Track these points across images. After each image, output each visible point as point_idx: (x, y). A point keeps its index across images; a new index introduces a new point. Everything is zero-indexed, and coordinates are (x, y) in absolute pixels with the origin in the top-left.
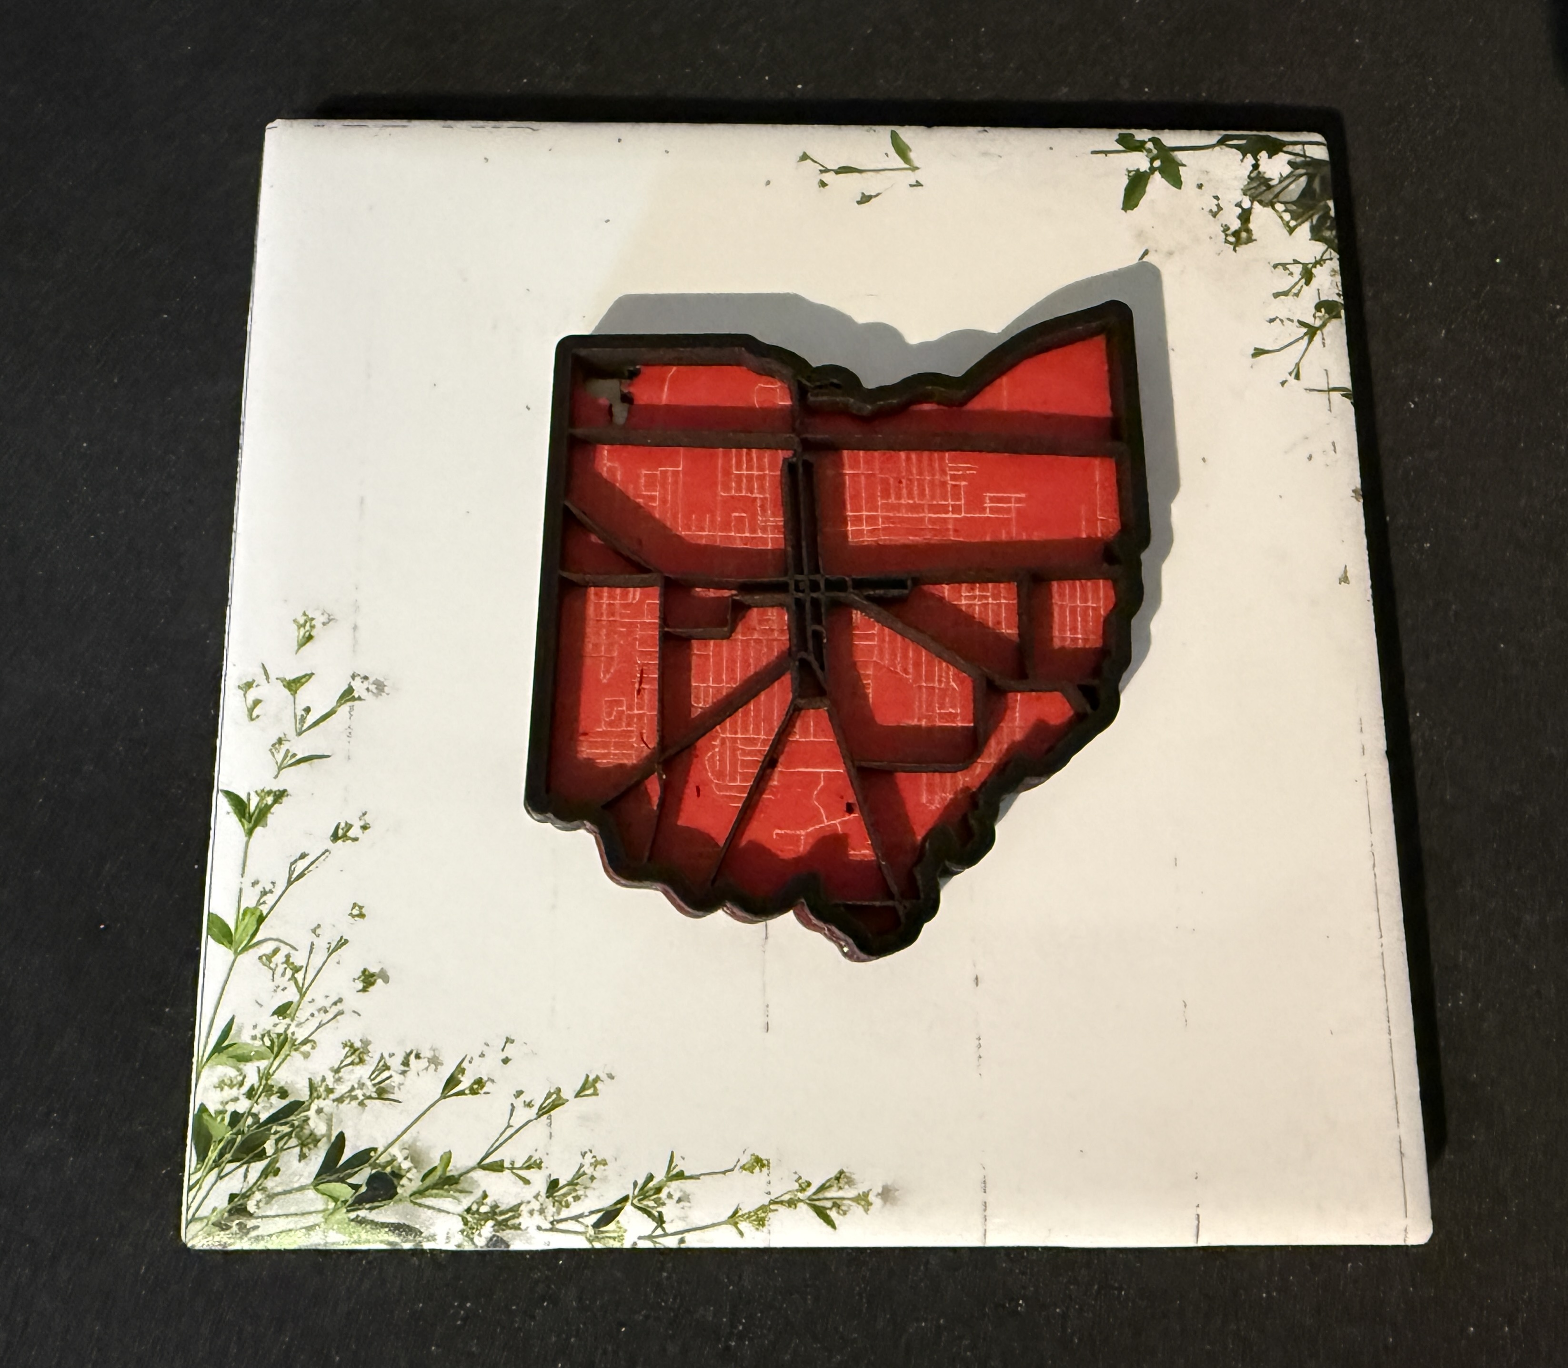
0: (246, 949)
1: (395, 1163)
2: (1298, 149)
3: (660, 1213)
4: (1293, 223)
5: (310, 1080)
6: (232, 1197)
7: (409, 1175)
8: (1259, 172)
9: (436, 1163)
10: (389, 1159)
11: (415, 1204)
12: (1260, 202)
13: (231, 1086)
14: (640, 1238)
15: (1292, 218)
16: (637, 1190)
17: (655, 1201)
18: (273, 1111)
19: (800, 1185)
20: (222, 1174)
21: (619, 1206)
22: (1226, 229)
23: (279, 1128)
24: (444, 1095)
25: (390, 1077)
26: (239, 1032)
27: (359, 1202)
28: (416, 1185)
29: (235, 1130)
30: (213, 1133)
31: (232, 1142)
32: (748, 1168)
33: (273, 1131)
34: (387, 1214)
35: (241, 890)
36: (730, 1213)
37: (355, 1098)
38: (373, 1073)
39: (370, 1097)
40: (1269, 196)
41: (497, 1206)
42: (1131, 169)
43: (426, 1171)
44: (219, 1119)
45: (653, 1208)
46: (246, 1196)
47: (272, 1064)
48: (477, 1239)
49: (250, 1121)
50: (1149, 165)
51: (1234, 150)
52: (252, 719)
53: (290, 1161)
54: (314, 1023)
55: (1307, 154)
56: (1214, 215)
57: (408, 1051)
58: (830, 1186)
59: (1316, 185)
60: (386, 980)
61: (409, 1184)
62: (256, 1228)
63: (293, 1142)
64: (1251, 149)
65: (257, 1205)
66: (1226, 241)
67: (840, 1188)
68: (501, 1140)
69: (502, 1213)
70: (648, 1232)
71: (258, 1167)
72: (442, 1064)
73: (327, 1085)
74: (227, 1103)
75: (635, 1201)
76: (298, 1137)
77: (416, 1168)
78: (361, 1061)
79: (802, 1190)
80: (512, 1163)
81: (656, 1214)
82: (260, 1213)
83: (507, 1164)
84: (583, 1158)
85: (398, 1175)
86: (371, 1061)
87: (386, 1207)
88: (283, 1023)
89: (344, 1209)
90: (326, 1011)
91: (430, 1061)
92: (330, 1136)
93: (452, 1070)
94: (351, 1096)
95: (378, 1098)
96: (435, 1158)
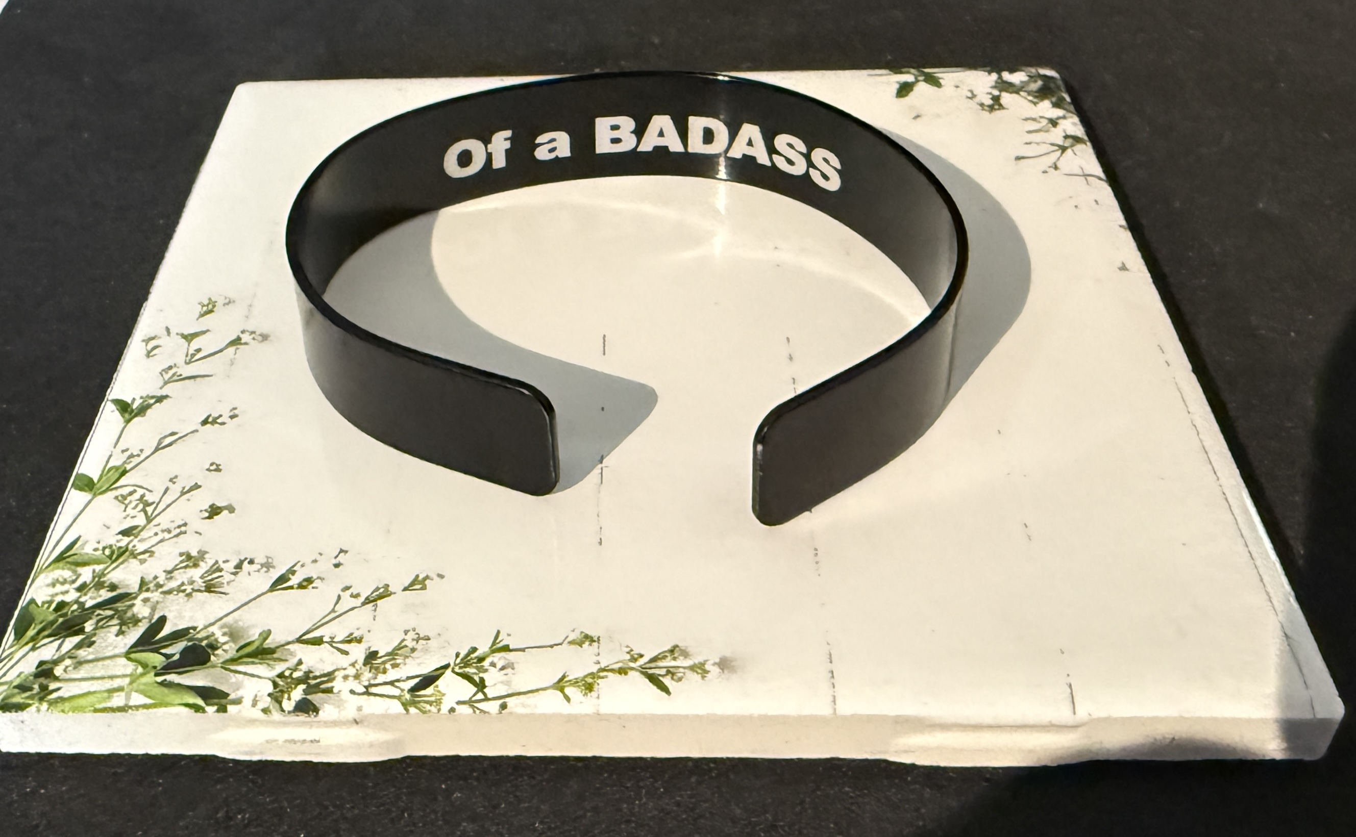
0: (105, 492)
1: (212, 638)
3: (482, 680)
5: (142, 577)
6: (41, 663)
7: (225, 647)
9: (255, 637)
10: (208, 635)
11: (228, 669)
12: (1007, 92)
13: (64, 583)
16: (459, 659)
17: (477, 668)
19: (632, 657)
20: (38, 645)
21: (438, 672)
23: (102, 612)
24: (272, 589)
25: (222, 576)
27: (169, 668)
30: (37, 616)
31: (52, 622)
32: (579, 642)
33: (96, 614)
34: (194, 678)
35: (111, 455)
36: (556, 678)
37: (183, 591)
38: (205, 573)
39: (199, 591)
41: (311, 672)
43: (242, 643)
45: (475, 673)
46: (56, 662)
47: (108, 567)
48: (285, 702)
49: (75, 607)
52: (149, 356)
53: (107, 635)
54: (156, 540)
57: (243, 558)
58: (664, 658)
60: (232, 510)
61: (223, 654)
63: (115, 621)
65: (65, 669)
67: (674, 658)
68: (324, 621)
72: (273, 567)
73: (158, 581)
74: (56, 595)
76: (120, 618)
77: (232, 641)
78: (196, 565)
79: (634, 659)
80: (332, 638)
82: (64, 676)
83: (327, 638)
84: (406, 634)
85: (213, 647)
86: (204, 567)
87: (196, 672)
88: (126, 540)
89: (153, 674)
90: (169, 531)
91: (262, 565)
92: (152, 618)
93: (283, 571)
94: (179, 590)
95: (206, 591)
96: (254, 635)
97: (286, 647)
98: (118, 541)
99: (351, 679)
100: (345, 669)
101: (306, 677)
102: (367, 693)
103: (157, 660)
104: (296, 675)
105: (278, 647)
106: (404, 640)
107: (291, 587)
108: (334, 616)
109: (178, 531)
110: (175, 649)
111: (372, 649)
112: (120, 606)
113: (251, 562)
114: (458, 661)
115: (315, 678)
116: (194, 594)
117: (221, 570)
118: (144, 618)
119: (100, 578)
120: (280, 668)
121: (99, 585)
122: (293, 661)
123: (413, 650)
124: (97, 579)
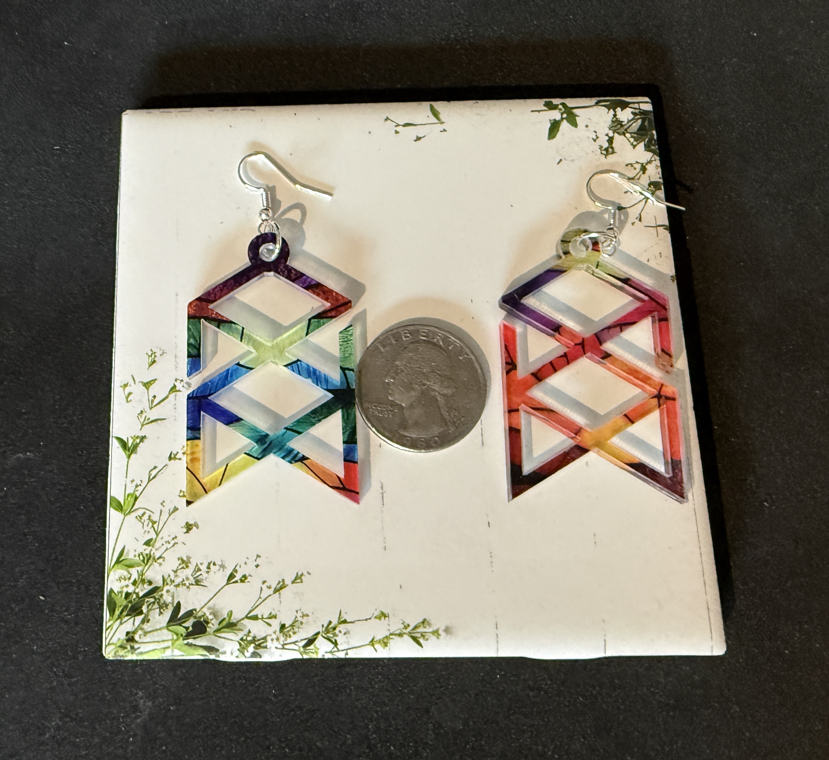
0: (129, 513)
2: (636, 106)
3: (336, 641)
4: (635, 143)
5: (163, 576)
6: (128, 633)
7: (212, 622)
8: (617, 119)
10: (202, 614)
11: (216, 636)
12: (618, 133)
13: (125, 579)
14: (326, 652)
15: (635, 141)
16: (324, 628)
17: (333, 634)
18: (145, 591)
19: (405, 626)
20: (123, 621)
21: (315, 637)
22: (601, 147)
23: (149, 599)
24: (227, 584)
25: (201, 574)
26: (128, 553)
27: (189, 635)
28: (216, 627)
29: (128, 600)
30: (117, 602)
31: (126, 607)
33: (146, 601)
34: (202, 641)
35: (126, 485)
36: (370, 640)
37: (185, 585)
38: (194, 572)
39: (192, 584)
40: (622, 130)
41: (255, 637)
42: (551, 119)
43: (220, 620)
44: (120, 594)
45: (332, 637)
46: (134, 632)
47: (144, 568)
48: (246, 653)
49: (134, 596)
50: (560, 117)
51: (604, 108)
52: (128, 402)
53: (154, 615)
54: (164, 548)
55: (641, 108)
56: (595, 140)
57: (210, 561)
59: (646, 124)
60: (197, 527)
61: (212, 627)
62: (139, 648)
63: (156, 606)
64: (612, 106)
65: (140, 637)
66: (601, 153)
67: (424, 627)
69: (259, 640)
70: (329, 650)
71: (139, 619)
73: (171, 579)
74: (123, 587)
75: (323, 635)
76: (158, 603)
78: (187, 567)
79: (406, 628)
81: (334, 641)
82: (140, 641)
84: (297, 613)
85: (207, 622)
86: (192, 567)
87: (202, 637)
88: (149, 548)
89: (181, 638)
90: (169, 543)
91: (220, 566)
92: (174, 603)
93: (232, 570)
94: (183, 584)
95: (196, 585)
97: (242, 622)
98: (145, 550)
99: (275, 640)
100: (271, 635)
101: (254, 640)
102: (283, 648)
103: (182, 630)
104: (249, 638)
105: (238, 622)
106: (296, 617)
107: (236, 582)
108: (260, 601)
109: (173, 542)
110: (189, 623)
111: (282, 623)
112: (156, 595)
113: (214, 564)
116: (191, 587)
117: (200, 570)
118: (170, 603)
119: (142, 576)
120: (241, 634)
121: (143, 581)
122: (246, 630)
123: (302, 623)
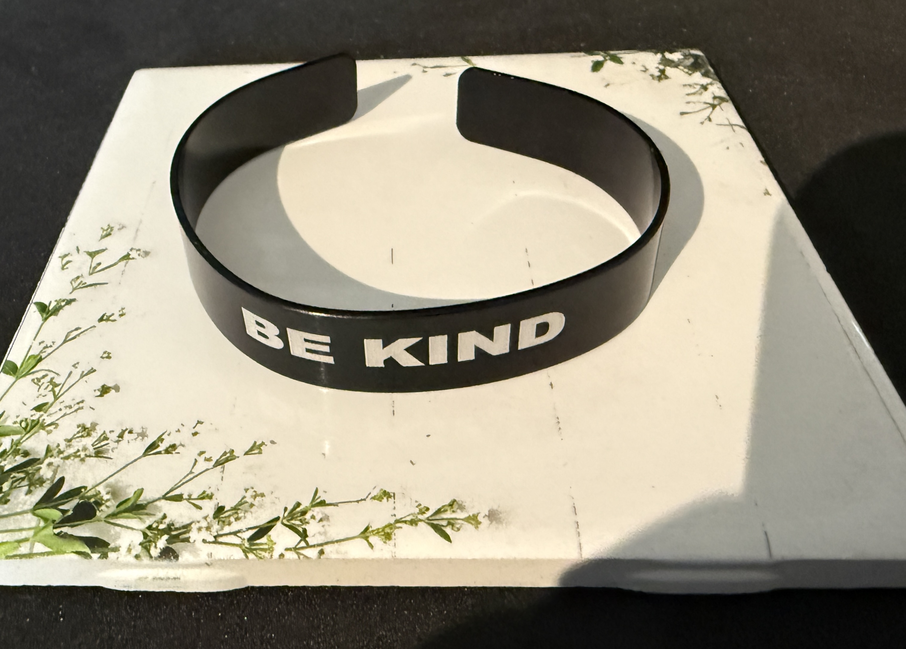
0: (25, 375)
1: (98, 497)
3: (305, 530)
5: (48, 446)
7: (108, 504)
9: (131, 495)
10: (95, 492)
11: (109, 523)
12: (670, 67)
16: (287, 512)
17: (301, 520)
18: (15, 464)
19: (420, 510)
21: (271, 524)
23: (17, 475)
24: (145, 454)
25: (108, 444)
26: (5, 419)
27: (65, 520)
28: (112, 510)
32: (379, 498)
33: (12, 476)
35: (31, 346)
36: (362, 529)
37: (79, 456)
38: (96, 441)
39: (90, 456)
41: (173, 525)
43: (121, 500)
45: (298, 525)
47: (23, 437)
48: (153, 550)
52: (63, 269)
53: (18, 495)
54: (61, 414)
57: (124, 429)
58: (446, 511)
60: (118, 390)
61: (106, 510)
63: (26, 482)
67: (453, 512)
68: (184, 481)
70: (292, 545)
72: (147, 436)
73: (60, 449)
75: (285, 522)
76: (30, 480)
77: (114, 499)
78: (89, 435)
79: (422, 513)
80: (190, 496)
81: (301, 530)
83: (186, 496)
84: (246, 492)
85: (99, 503)
86: (95, 435)
87: (83, 526)
88: (38, 414)
89: (51, 527)
90: (70, 407)
91: (139, 435)
92: (53, 481)
93: (155, 439)
94: (76, 455)
95: (95, 457)
96: (130, 493)
97: (155, 503)
98: (32, 416)
99: (204, 530)
100: (199, 522)
101: (170, 528)
102: (215, 542)
103: (56, 514)
104: (162, 527)
105: (149, 503)
106: (244, 497)
107: (159, 453)
108: (190, 477)
109: (77, 407)
110: (70, 506)
111: (220, 505)
112: (30, 469)
113: (131, 432)
114: (286, 514)
115: (177, 529)
116: (87, 459)
117: (106, 439)
118: (48, 479)
119: (17, 446)
120: (149, 521)
121: (16, 452)
122: (160, 515)
123: (252, 505)
124: (14, 447)
